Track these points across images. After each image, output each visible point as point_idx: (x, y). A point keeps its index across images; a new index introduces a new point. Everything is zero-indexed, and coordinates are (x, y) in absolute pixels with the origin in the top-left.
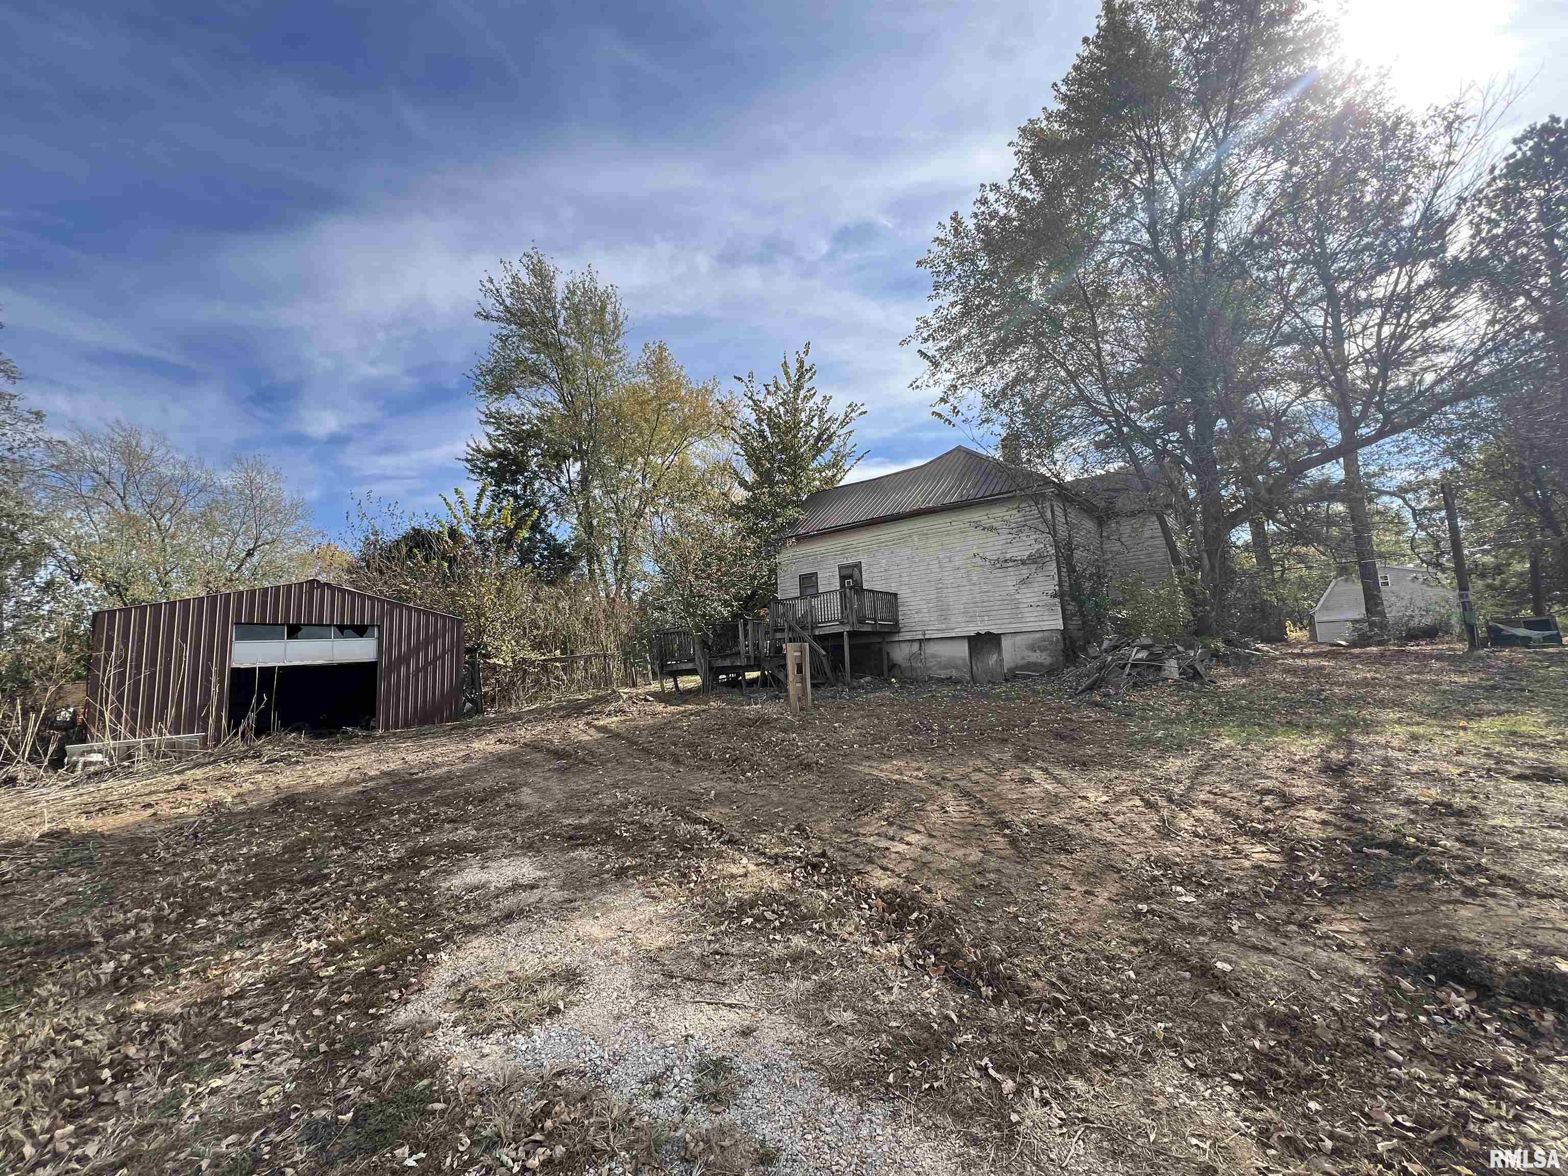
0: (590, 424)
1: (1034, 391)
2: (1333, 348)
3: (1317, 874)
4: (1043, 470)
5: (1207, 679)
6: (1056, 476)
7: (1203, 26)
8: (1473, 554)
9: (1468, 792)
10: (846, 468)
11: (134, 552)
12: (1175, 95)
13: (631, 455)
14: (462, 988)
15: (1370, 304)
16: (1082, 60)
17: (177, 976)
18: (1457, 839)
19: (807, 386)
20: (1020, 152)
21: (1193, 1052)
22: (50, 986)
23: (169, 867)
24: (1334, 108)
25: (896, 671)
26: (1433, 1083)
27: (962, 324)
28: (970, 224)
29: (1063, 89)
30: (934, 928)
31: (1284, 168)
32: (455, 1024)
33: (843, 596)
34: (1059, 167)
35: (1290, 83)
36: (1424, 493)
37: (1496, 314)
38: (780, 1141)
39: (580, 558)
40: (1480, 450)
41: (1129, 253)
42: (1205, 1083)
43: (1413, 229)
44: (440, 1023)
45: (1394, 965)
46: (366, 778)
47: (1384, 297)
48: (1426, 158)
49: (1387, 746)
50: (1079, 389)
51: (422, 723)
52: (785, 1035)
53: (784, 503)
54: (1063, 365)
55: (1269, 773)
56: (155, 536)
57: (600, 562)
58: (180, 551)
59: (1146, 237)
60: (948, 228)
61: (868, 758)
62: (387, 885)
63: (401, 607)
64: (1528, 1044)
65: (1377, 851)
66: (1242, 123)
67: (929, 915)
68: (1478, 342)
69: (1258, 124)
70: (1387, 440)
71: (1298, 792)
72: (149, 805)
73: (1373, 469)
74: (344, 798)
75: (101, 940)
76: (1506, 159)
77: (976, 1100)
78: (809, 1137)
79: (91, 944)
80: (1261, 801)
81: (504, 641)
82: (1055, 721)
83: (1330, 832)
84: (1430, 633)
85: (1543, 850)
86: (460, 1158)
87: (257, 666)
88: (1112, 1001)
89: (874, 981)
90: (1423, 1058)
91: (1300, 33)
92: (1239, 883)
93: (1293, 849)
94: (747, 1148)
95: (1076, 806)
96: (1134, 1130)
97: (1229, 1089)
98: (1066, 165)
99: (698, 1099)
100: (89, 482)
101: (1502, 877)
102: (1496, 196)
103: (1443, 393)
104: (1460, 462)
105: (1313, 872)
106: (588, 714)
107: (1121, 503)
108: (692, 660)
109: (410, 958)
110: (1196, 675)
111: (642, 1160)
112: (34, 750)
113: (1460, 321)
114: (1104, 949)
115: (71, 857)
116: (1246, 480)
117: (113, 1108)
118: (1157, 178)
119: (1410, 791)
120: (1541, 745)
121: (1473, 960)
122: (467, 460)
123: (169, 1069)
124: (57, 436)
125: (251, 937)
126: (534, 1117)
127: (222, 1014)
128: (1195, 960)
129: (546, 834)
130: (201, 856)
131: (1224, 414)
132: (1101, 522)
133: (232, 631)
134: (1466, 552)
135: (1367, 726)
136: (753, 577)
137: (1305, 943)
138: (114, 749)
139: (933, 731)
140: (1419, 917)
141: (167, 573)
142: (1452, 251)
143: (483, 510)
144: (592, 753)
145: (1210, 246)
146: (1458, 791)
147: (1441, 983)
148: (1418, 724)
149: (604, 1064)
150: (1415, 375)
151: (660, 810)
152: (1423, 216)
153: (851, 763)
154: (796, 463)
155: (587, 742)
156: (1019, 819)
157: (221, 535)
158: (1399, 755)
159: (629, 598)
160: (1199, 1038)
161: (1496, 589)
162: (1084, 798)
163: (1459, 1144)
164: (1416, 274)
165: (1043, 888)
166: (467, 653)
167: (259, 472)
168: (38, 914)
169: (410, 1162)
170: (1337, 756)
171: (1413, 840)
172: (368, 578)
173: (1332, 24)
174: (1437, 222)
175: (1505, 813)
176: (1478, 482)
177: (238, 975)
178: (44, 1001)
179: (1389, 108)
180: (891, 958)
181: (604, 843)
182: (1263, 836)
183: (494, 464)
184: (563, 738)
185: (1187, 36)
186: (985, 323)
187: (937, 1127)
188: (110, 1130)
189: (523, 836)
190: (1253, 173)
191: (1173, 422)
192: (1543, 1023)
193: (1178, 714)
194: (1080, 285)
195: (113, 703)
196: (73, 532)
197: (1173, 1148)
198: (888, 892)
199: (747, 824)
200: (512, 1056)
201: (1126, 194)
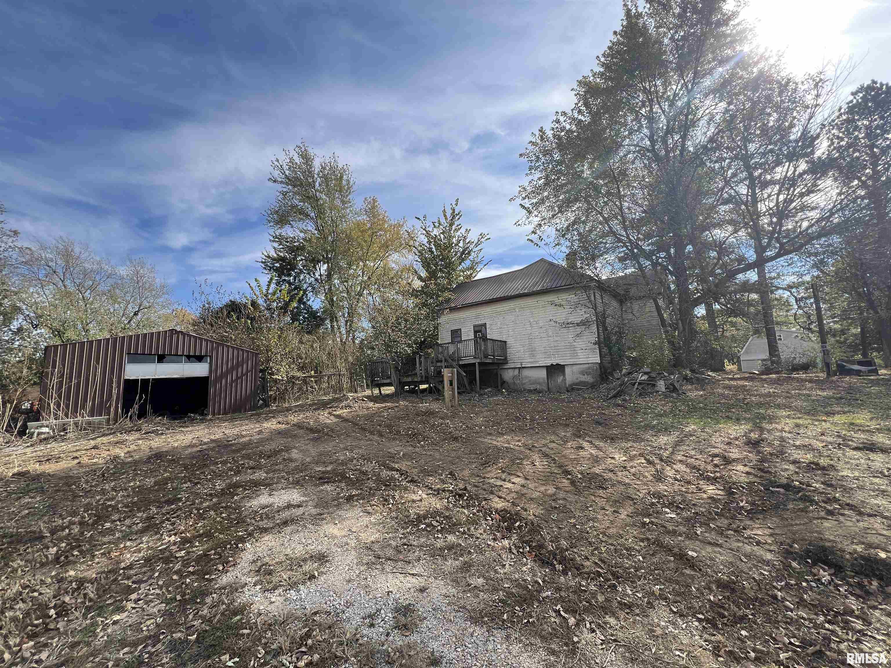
0: (332, 243)
1: (585, 228)
2: (752, 207)
3: (744, 502)
4: (589, 273)
5: (680, 392)
6: (597, 276)
7: (681, 26)
8: (829, 323)
9: (828, 456)
10: (478, 270)
11: (69, 312)
12: (664, 64)
13: (356, 261)
14: (259, 564)
15: (773, 182)
16: (613, 44)
17: (93, 556)
18: (822, 483)
19: (456, 223)
20: (578, 94)
21: (676, 602)
22: (19, 562)
23: (87, 493)
24: (753, 73)
25: (505, 385)
26: (810, 620)
27: (545, 190)
28: (549, 133)
29: (603, 59)
30: (529, 531)
31: (725, 106)
32: (255, 585)
33: (476, 342)
34: (599, 103)
35: (728, 59)
36: (802, 289)
37: (842, 189)
38: (442, 652)
39: (326, 319)
40: (833, 265)
41: (639, 152)
42: (683, 620)
43: (797, 141)
44: (246, 584)
45: (788, 554)
46: (202, 443)
47: (780, 178)
48: (803, 102)
49: (782, 430)
50: (610, 227)
51: (234, 412)
52: (444, 591)
53: (444, 289)
54: (601, 214)
55: (716, 445)
56: (81, 303)
57: (336, 321)
58: (95, 312)
59: (648, 143)
60: (537, 136)
61: (490, 434)
62: (215, 504)
63: (223, 345)
64: (863, 598)
65: (778, 489)
66: (702, 80)
67: (526, 524)
68: (832, 205)
69: (710, 81)
70: (782, 258)
71: (733, 456)
72: (76, 458)
73: (773, 275)
74: (190, 454)
75: (48, 535)
76: (848, 103)
77: (553, 629)
78: (459, 650)
79: (44, 537)
80: (712, 461)
81: (282, 366)
82: (596, 415)
83: (752, 478)
84: (805, 367)
85: (870, 490)
86: (259, 661)
87: (140, 378)
88: (630, 573)
89: (495, 561)
90: (805, 606)
91: (734, 31)
92: (700, 507)
93: (730, 488)
94: (424, 656)
95: (608, 463)
96: (643, 646)
97: (696, 624)
98: (603, 102)
99: (395, 628)
100: (44, 272)
101: (848, 505)
102: (842, 124)
103: (812, 233)
104: (822, 271)
105: (742, 501)
106: (330, 408)
107: (633, 291)
108: (389, 377)
109: (229, 546)
110: (675, 390)
111: (364, 663)
112: (9, 425)
113: (822, 193)
114: (624, 544)
115: (31, 487)
116: (702, 280)
117: (55, 632)
118: (654, 110)
119: (796, 456)
120: (868, 431)
121: (832, 551)
122: (262, 262)
123: (89, 609)
124: (26, 245)
125: (136, 534)
126: (301, 638)
127: (120, 578)
128: (676, 550)
129: (307, 476)
130: (107, 487)
131: (691, 242)
132: (621, 302)
133: (125, 358)
134: (825, 322)
135: (771, 419)
136: (425, 331)
137: (738, 541)
138: (56, 425)
139: (527, 419)
140: (802, 527)
141: (87, 325)
142: (818, 154)
143: (271, 291)
144: (332, 430)
145: (684, 148)
146: (822, 456)
147: (814, 564)
148: (799, 418)
149: (341, 608)
150: (797, 222)
151: (372, 463)
152: (802, 134)
153: (480, 437)
154: (449, 266)
155: (329, 424)
156: (576, 470)
157: (119, 303)
158: (789, 435)
159: (354, 342)
160: (679, 594)
161: (841, 343)
162: (613, 458)
163: (825, 654)
164: (798, 166)
165: (590, 509)
166: (260, 372)
167: (142, 268)
168: (12, 520)
169: (230, 664)
170: (754, 436)
171: (798, 483)
172: (205, 329)
173: (752, 26)
174: (810, 138)
175: (849, 469)
176: (831, 283)
177: (129, 556)
178: (15, 570)
179: (783, 74)
180: (504, 548)
181: (340, 481)
182: (713, 481)
183: (277, 265)
184: (316, 421)
185: (671, 31)
186: (557, 190)
187: (532, 644)
188: (54, 645)
189: (293, 477)
190: (707, 109)
191: (661, 247)
192: (872, 587)
193: (665, 411)
194: (611, 169)
195: (55, 399)
196: (34, 300)
197: (666, 657)
198: (502, 511)
199: (422, 471)
200: (288, 603)
201: (637, 119)
